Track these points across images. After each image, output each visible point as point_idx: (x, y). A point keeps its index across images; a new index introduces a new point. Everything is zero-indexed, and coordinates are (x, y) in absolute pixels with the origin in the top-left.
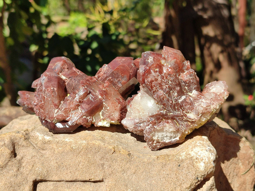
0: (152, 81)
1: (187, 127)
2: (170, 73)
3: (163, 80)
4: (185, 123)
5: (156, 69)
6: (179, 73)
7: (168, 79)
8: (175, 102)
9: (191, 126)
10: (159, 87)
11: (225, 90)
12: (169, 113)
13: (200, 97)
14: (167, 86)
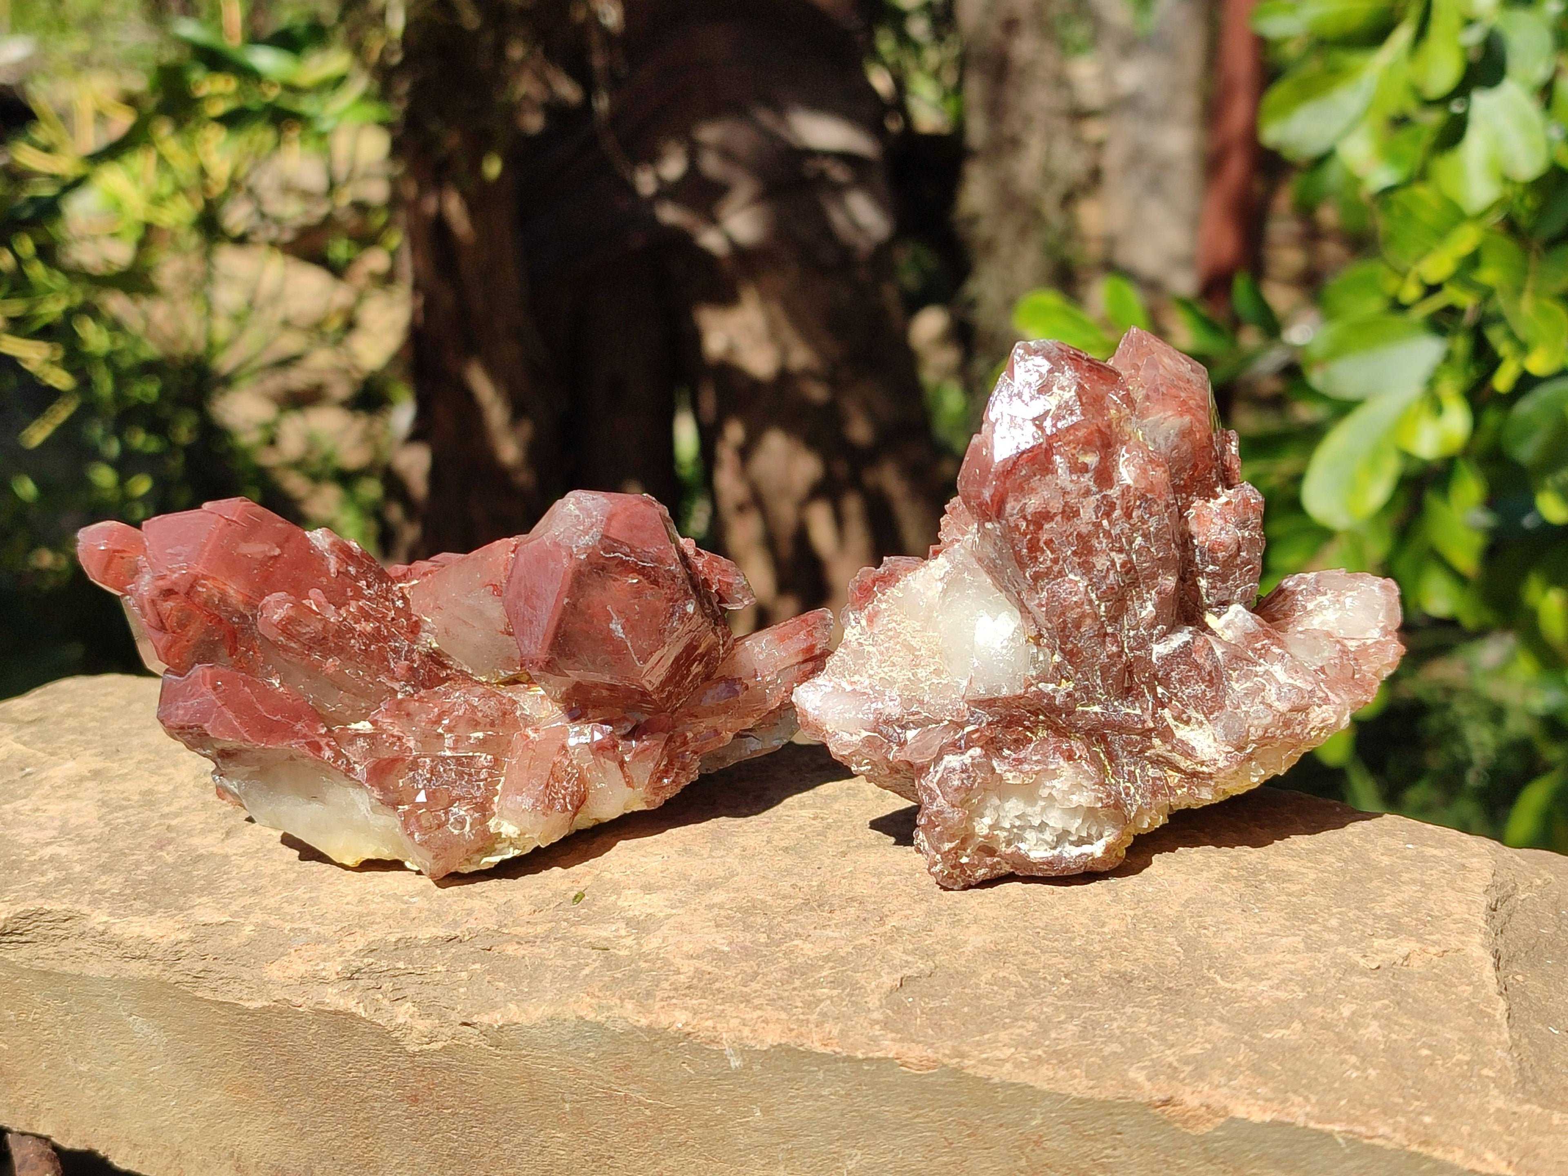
0: (1042, 518)
1: (1154, 794)
2: (1152, 491)
3: (1105, 523)
4: (1151, 772)
5: (1086, 453)
6: (1187, 498)
7: (1135, 520)
8: (1131, 649)
9: (1179, 792)
10: (1074, 553)
11: (1385, 631)
12: (1082, 706)
13: (1263, 646)
14: (1119, 558)
